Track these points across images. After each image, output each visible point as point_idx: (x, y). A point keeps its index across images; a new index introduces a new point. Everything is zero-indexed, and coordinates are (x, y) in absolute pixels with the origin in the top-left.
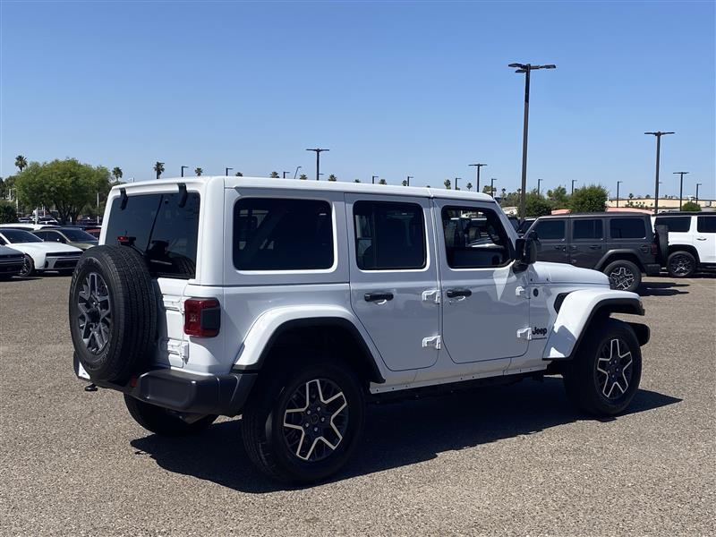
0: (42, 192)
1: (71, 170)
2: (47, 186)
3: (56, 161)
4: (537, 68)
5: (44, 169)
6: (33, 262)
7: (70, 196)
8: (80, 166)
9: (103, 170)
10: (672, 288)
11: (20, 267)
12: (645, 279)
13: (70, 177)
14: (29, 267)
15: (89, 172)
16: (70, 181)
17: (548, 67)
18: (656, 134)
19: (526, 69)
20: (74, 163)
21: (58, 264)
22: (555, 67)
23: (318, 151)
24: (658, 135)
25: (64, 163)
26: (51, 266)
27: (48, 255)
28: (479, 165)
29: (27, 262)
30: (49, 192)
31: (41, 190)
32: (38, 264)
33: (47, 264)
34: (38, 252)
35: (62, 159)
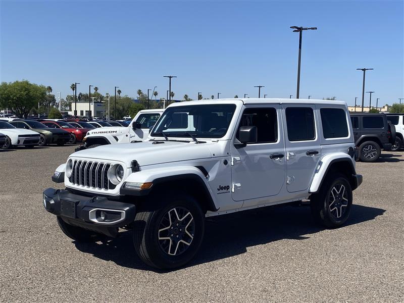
0: (9, 99)
1: (26, 87)
2: (11, 96)
3: (17, 82)
4: (306, 29)
5: (10, 86)
6: (11, 140)
7: (25, 102)
8: (30, 85)
9: (43, 87)
10: (393, 157)
11: (3, 143)
12: (383, 152)
13: (25, 91)
14: (8, 143)
15: (36, 88)
16: (25, 93)
17: (313, 29)
18: (363, 70)
19: (300, 30)
20: (27, 83)
21: (25, 142)
22: (316, 29)
23: (170, 77)
24: (364, 70)
25: (21, 83)
26: (21, 143)
27: (19, 136)
28: (260, 87)
29: (7, 140)
30: (13, 99)
31: (8, 98)
32: (14, 141)
33: (19, 141)
34: (14, 134)
35: (20, 80)
